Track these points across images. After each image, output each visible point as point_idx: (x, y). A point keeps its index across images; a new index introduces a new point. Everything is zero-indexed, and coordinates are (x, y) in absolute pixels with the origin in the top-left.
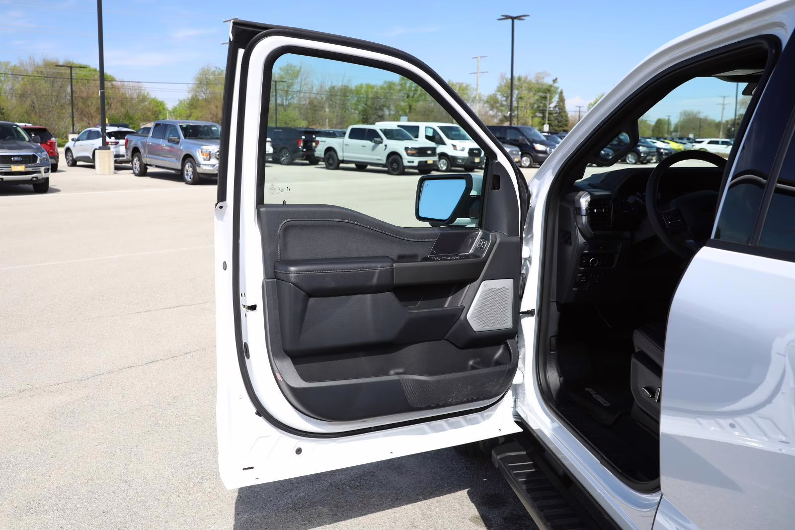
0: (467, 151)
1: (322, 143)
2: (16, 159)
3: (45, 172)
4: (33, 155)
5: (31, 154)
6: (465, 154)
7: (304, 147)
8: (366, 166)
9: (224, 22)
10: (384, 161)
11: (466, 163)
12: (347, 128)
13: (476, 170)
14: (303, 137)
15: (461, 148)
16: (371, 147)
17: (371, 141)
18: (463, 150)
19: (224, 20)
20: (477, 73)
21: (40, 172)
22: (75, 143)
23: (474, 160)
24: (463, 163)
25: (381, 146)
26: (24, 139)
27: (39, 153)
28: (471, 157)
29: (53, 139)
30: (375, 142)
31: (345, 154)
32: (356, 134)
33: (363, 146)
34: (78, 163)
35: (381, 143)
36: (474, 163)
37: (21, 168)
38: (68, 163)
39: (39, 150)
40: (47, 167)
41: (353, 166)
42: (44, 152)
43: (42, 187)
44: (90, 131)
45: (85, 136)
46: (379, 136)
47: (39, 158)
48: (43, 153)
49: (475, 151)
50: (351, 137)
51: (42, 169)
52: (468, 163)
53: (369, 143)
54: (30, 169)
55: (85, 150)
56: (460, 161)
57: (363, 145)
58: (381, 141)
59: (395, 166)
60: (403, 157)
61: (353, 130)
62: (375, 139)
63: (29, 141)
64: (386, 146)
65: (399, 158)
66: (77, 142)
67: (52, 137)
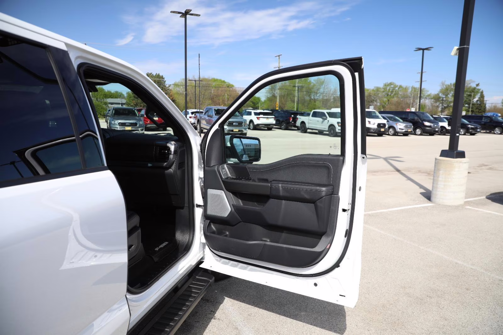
0: (376, 124)
1: (300, 119)
2: (128, 124)
3: (141, 131)
5: (135, 122)
6: (375, 126)
7: (292, 121)
8: (323, 132)
9: (276, 57)
10: (327, 129)
11: (375, 131)
12: (311, 111)
13: (384, 135)
14: (293, 116)
15: (373, 124)
16: (321, 122)
17: (321, 118)
18: (374, 124)
19: (275, 56)
21: (138, 130)
23: (380, 129)
24: (374, 132)
25: (326, 121)
27: (139, 122)
28: (379, 128)
30: (323, 119)
31: (310, 125)
32: (315, 115)
35: (326, 119)
36: (381, 131)
37: (130, 128)
39: (139, 120)
41: (317, 131)
46: (325, 116)
47: (138, 124)
48: (141, 122)
49: (381, 125)
50: (312, 116)
52: (377, 131)
53: (320, 119)
54: (134, 129)
56: (372, 130)
57: (317, 120)
59: (332, 131)
60: (336, 127)
61: (314, 112)
62: (323, 117)
63: (139, 116)
64: (328, 121)
65: (334, 128)
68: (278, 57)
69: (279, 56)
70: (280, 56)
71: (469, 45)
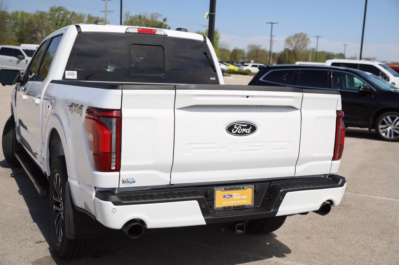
16: (16, 62)
17: (16, 57)
20: (105, 11)
25: (23, 61)
30: (19, 58)
32: (5, 52)
33: (10, 60)
35: (24, 59)
46: (22, 54)
53: (14, 59)
58: (23, 58)
61: (3, 48)
62: (19, 56)
64: (26, 60)
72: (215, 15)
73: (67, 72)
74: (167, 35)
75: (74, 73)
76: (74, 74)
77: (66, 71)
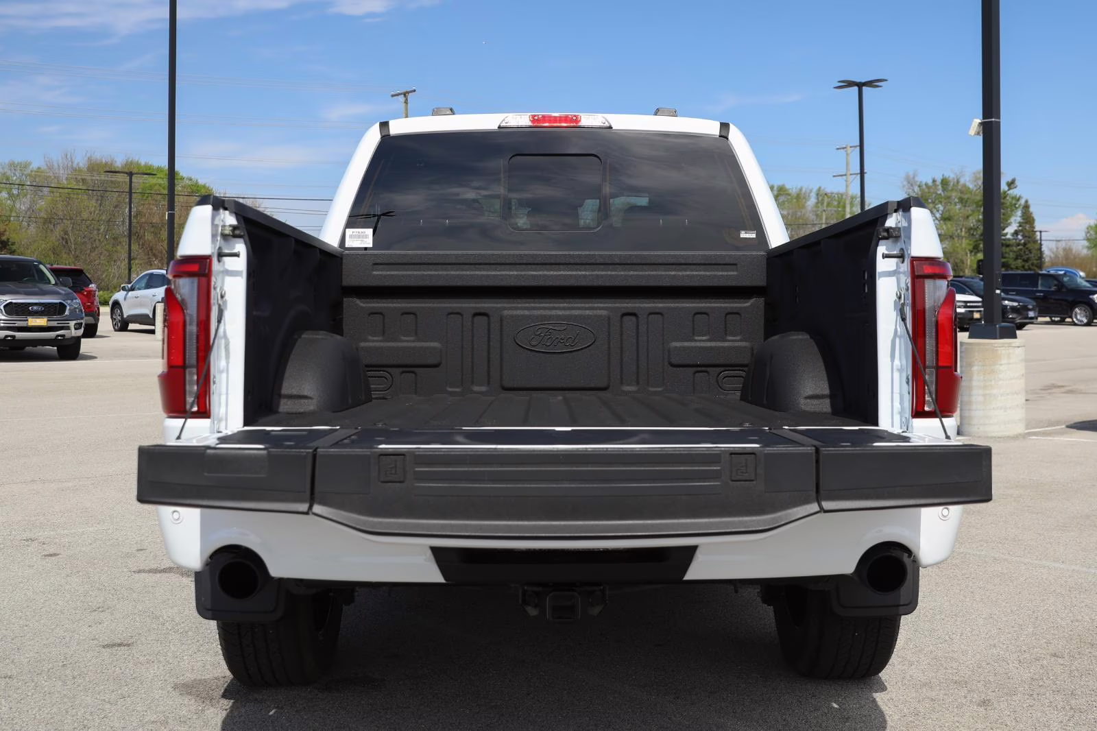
2: (35, 308)
3: (76, 329)
4: (60, 303)
5: (58, 301)
9: (392, 96)
19: (392, 93)
21: (68, 328)
22: (126, 295)
26: (49, 282)
27: (69, 302)
29: (93, 286)
34: (132, 326)
37: (41, 322)
38: (114, 326)
39: (67, 296)
40: (79, 321)
42: (76, 299)
43: (69, 351)
44: (152, 275)
45: (143, 284)
47: (68, 308)
48: (74, 301)
51: (72, 324)
54: (54, 324)
55: (141, 305)
63: (56, 284)
66: (131, 293)
67: (92, 283)
68: (402, 98)
69: (405, 94)
70: (410, 96)
71: (999, 118)
72: (999, 123)
73: (349, 232)
74: (610, 127)
75: (366, 233)
76: (366, 237)
77: (347, 230)
